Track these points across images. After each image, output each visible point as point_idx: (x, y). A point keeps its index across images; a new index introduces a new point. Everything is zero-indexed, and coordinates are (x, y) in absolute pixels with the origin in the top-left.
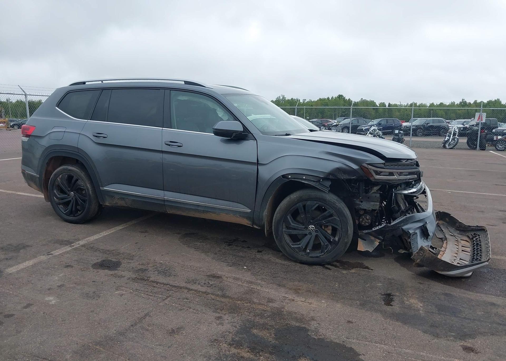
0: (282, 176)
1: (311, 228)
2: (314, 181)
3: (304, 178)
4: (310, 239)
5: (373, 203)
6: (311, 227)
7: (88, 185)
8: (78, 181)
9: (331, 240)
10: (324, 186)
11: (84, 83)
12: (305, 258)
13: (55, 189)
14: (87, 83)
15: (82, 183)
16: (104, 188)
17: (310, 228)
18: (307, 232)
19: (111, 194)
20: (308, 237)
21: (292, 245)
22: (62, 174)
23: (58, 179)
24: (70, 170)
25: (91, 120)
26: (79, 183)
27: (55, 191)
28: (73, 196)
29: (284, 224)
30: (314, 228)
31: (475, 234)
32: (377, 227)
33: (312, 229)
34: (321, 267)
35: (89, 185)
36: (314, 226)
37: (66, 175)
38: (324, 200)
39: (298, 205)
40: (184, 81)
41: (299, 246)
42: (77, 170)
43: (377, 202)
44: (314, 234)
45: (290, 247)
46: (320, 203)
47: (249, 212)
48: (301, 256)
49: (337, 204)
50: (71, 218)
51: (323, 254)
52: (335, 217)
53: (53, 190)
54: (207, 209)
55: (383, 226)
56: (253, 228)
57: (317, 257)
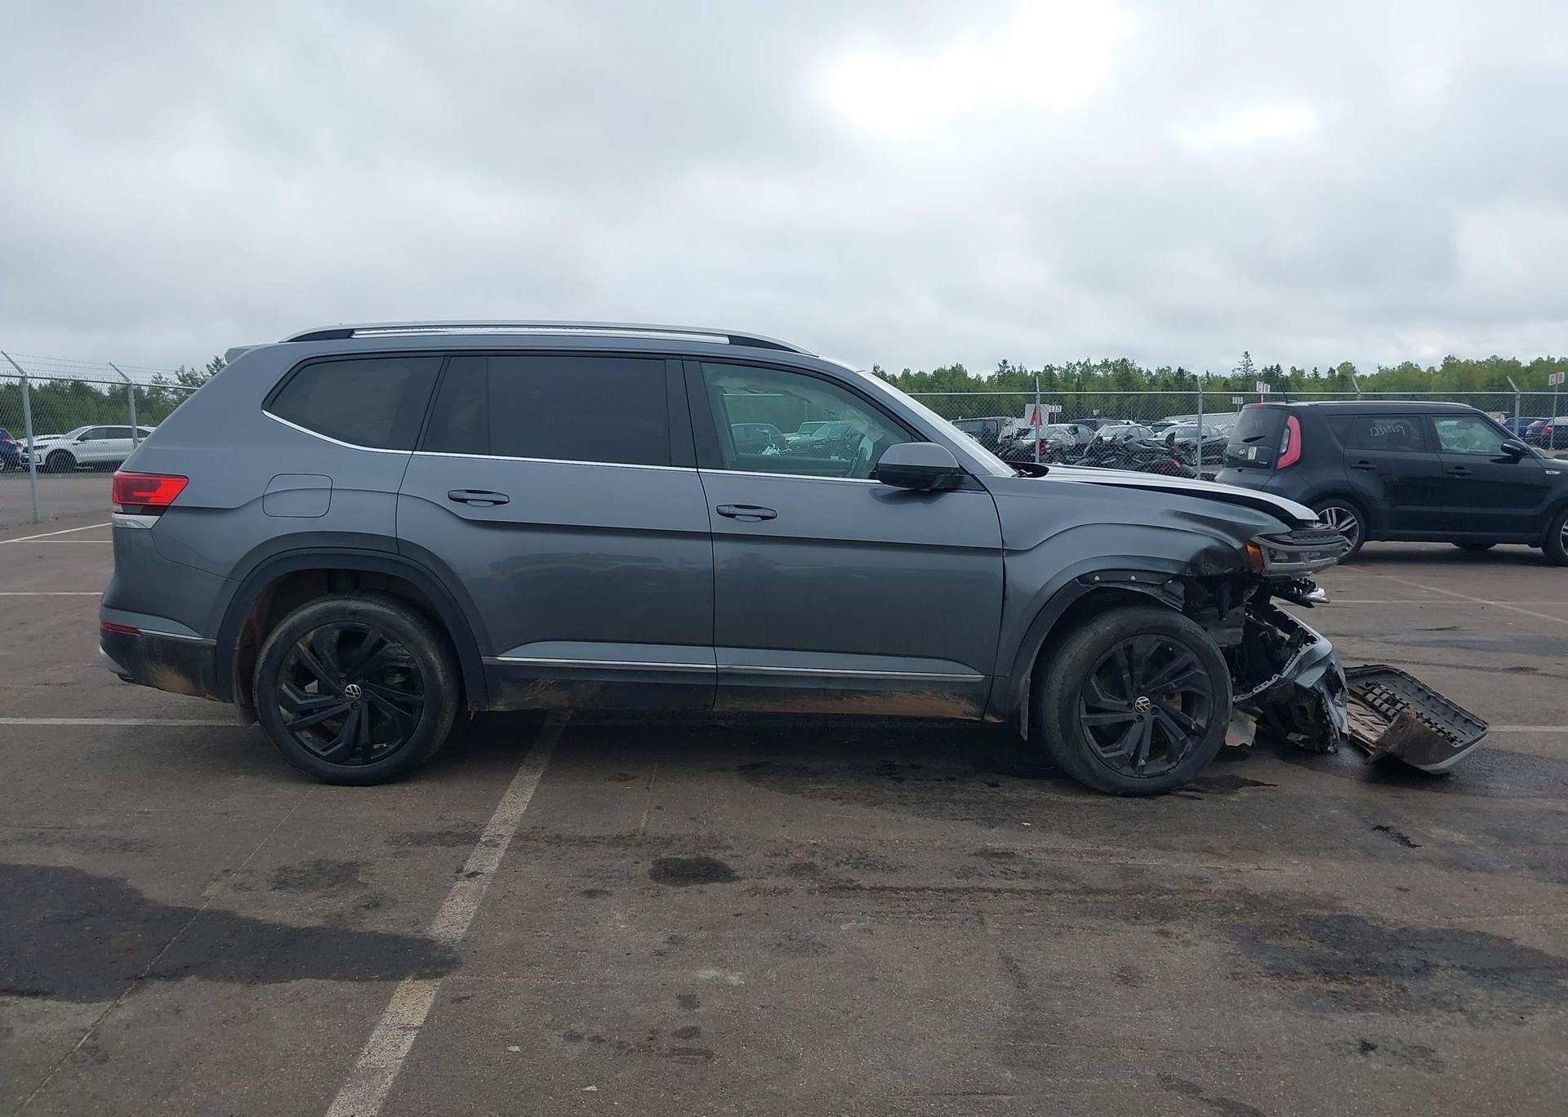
0: (1077, 577)
1: (1142, 705)
2: (1153, 585)
3: (1133, 578)
4: (1143, 734)
5: (1228, 631)
6: (1142, 701)
7: (432, 655)
8: (388, 645)
9: (1193, 728)
10: (1174, 595)
11: (348, 333)
12: (1136, 782)
13: (284, 681)
14: (357, 335)
15: (405, 652)
16: (499, 658)
17: (1138, 703)
18: (1133, 716)
19: (523, 675)
20: (1136, 729)
21: (1104, 752)
22: (319, 628)
23: (301, 646)
24: (354, 613)
26: (391, 651)
27: (284, 687)
28: (357, 696)
29: (1082, 702)
30: (1149, 704)
31: (1368, 685)
32: (1262, 685)
33: (1144, 705)
34: (1166, 797)
35: (435, 656)
36: (1147, 699)
37: (337, 628)
38: (1173, 631)
39: (1113, 649)
40: (729, 336)
41: (1121, 752)
42: (385, 610)
43: (1238, 627)
44: (1149, 718)
45: (1100, 758)
46: (1164, 638)
47: (979, 680)
48: (1127, 777)
49: (1203, 638)
50: (351, 769)
51: (1174, 764)
52: (1198, 671)
53: (275, 683)
55: (1274, 680)
56: (983, 722)
57: (1162, 774)
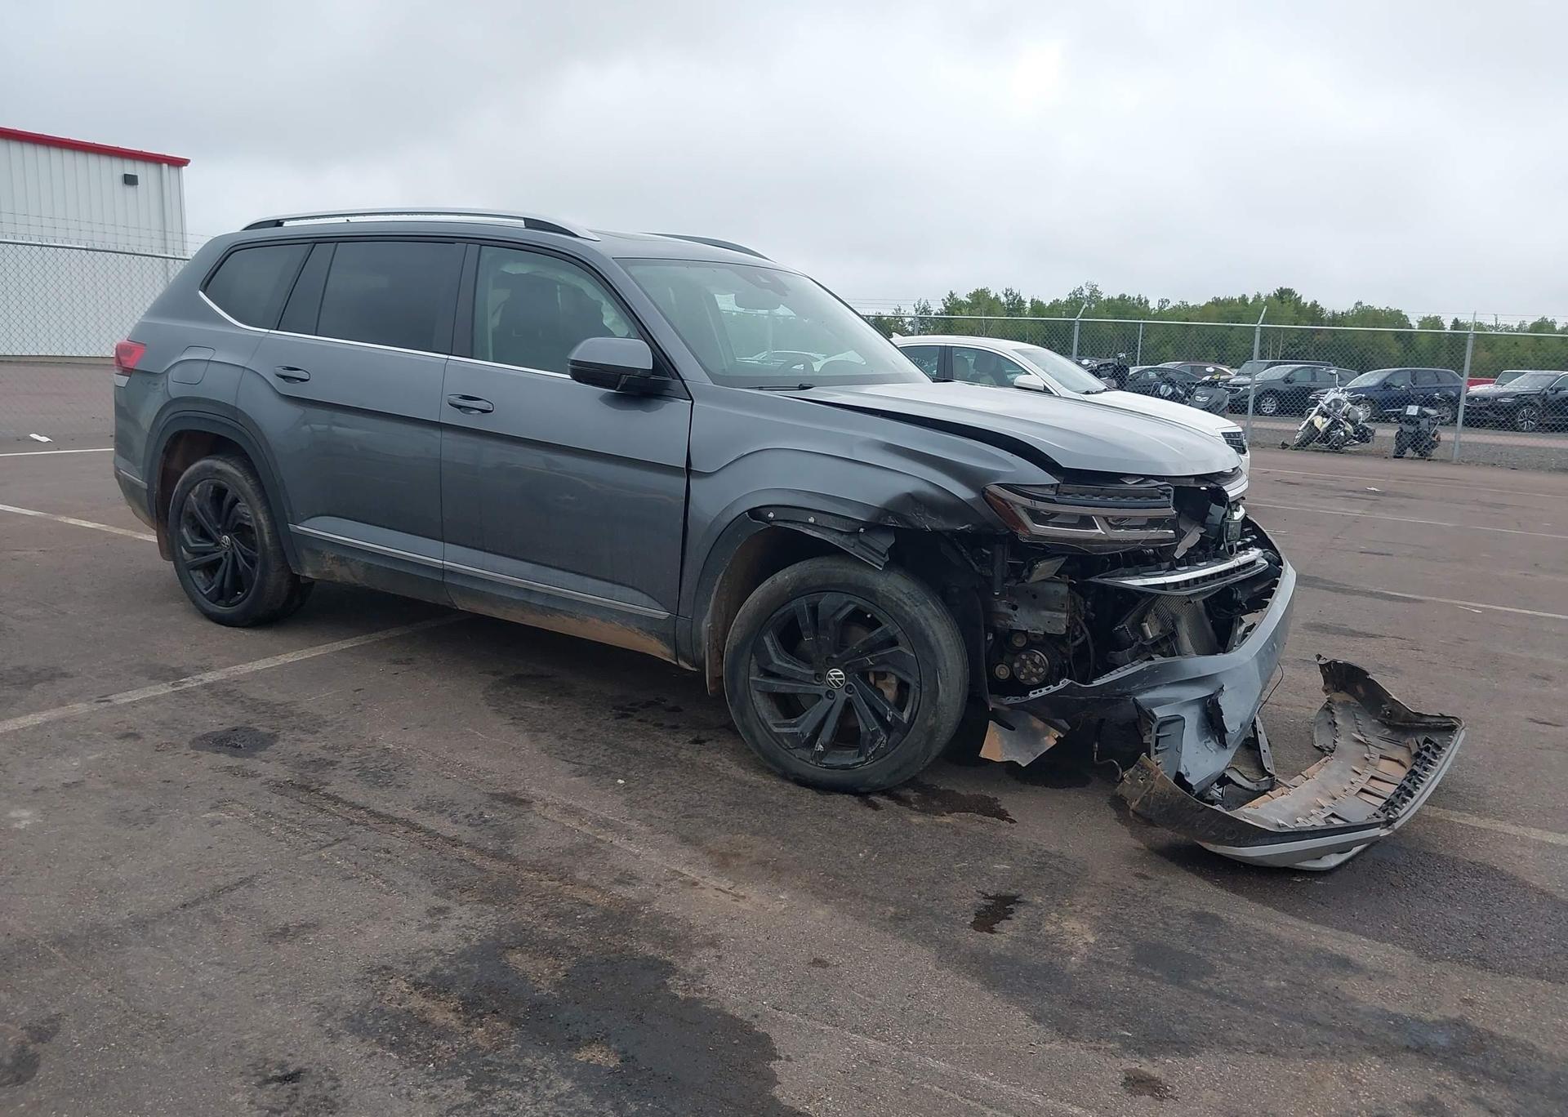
0: (748, 511)
1: (834, 678)
2: (842, 533)
3: (812, 520)
4: (829, 711)
5: (1047, 613)
6: (835, 674)
7: (261, 517)
8: (239, 504)
9: (889, 719)
10: (874, 550)
11: (278, 223)
12: (811, 769)
13: (186, 525)
14: (286, 224)
15: (248, 511)
16: (299, 527)
17: (830, 676)
18: (822, 690)
19: (316, 546)
20: (826, 703)
21: (777, 725)
22: (202, 483)
23: (192, 497)
24: (218, 471)
25: (277, 330)
26: (239, 510)
27: (185, 531)
28: (227, 546)
29: (753, 660)
30: (844, 679)
31: (1427, 741)
32: (1044, 690)
33: (837, 680)
34: (855, 800)
35: (264, 518)
36: (841, 673)
37: (211, 484)
38: (869, 593)
39: (793, 604)
40: (525, 219)
41: (795, 730)
42: (236, 472)
43: (1060, 611)
44: (842, 696)
45: (769, 730)
46: (859, 601)
47: (663, 618)
48: (802, 761)
49: (907, 608)
50: (219, 609)
51: (863, 759)
52: (900, 648)
53: (179, 527)
54: (554, 604)
55: (1061, 685)
56: (679, 667)
57: (846, 768)
